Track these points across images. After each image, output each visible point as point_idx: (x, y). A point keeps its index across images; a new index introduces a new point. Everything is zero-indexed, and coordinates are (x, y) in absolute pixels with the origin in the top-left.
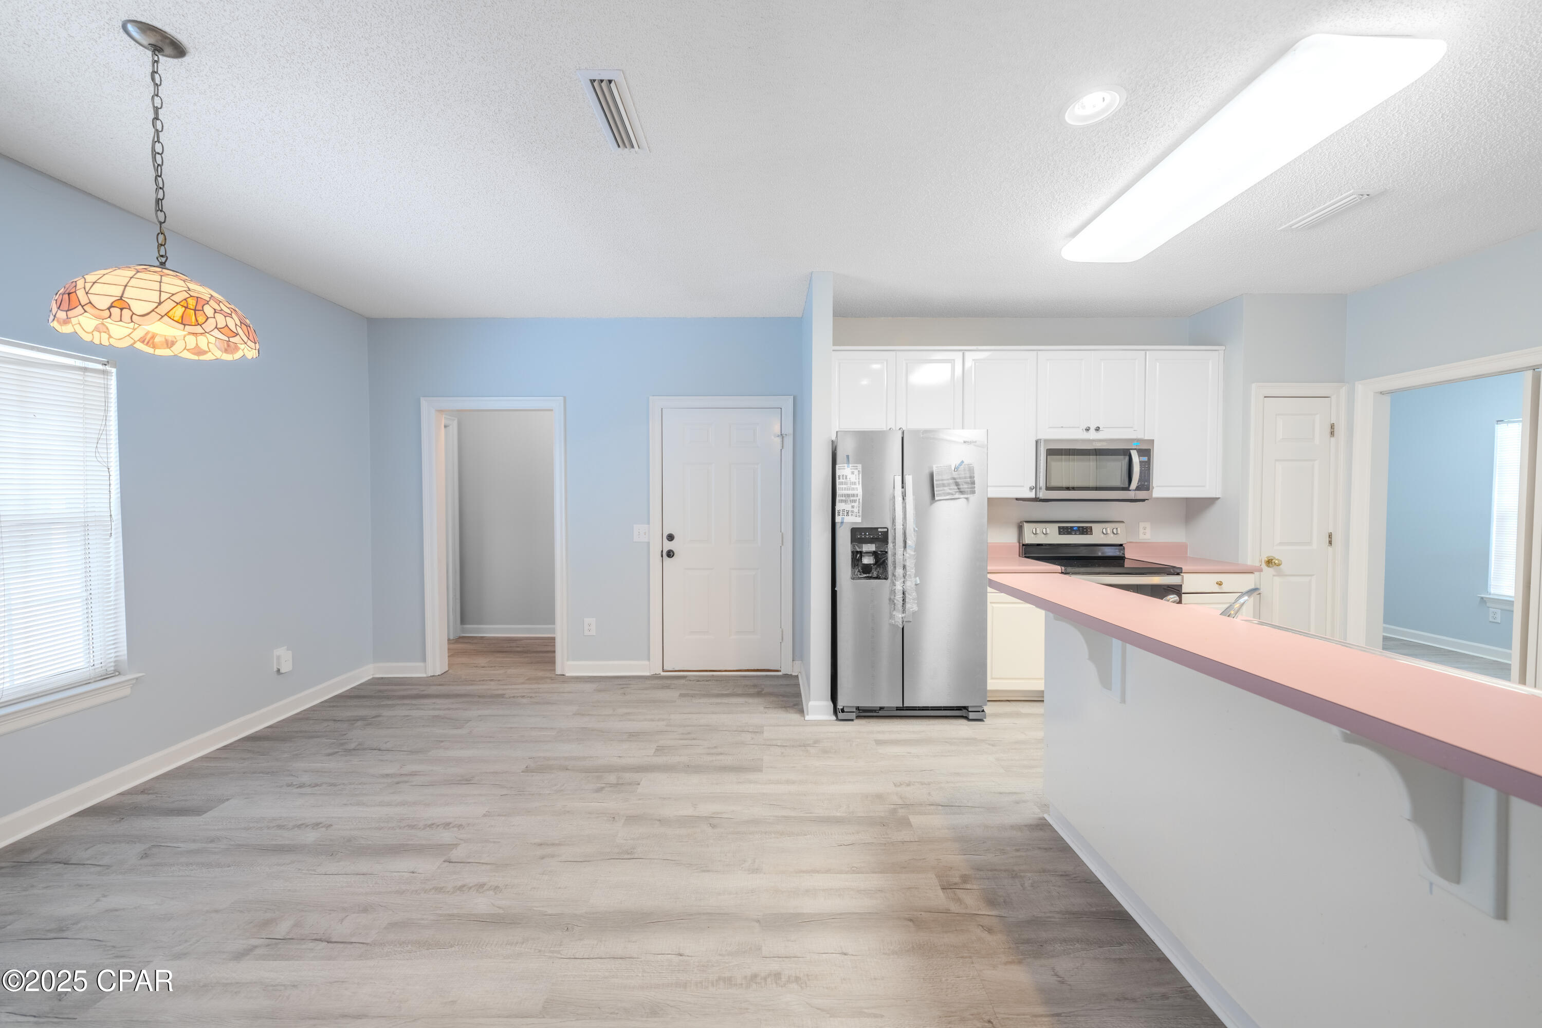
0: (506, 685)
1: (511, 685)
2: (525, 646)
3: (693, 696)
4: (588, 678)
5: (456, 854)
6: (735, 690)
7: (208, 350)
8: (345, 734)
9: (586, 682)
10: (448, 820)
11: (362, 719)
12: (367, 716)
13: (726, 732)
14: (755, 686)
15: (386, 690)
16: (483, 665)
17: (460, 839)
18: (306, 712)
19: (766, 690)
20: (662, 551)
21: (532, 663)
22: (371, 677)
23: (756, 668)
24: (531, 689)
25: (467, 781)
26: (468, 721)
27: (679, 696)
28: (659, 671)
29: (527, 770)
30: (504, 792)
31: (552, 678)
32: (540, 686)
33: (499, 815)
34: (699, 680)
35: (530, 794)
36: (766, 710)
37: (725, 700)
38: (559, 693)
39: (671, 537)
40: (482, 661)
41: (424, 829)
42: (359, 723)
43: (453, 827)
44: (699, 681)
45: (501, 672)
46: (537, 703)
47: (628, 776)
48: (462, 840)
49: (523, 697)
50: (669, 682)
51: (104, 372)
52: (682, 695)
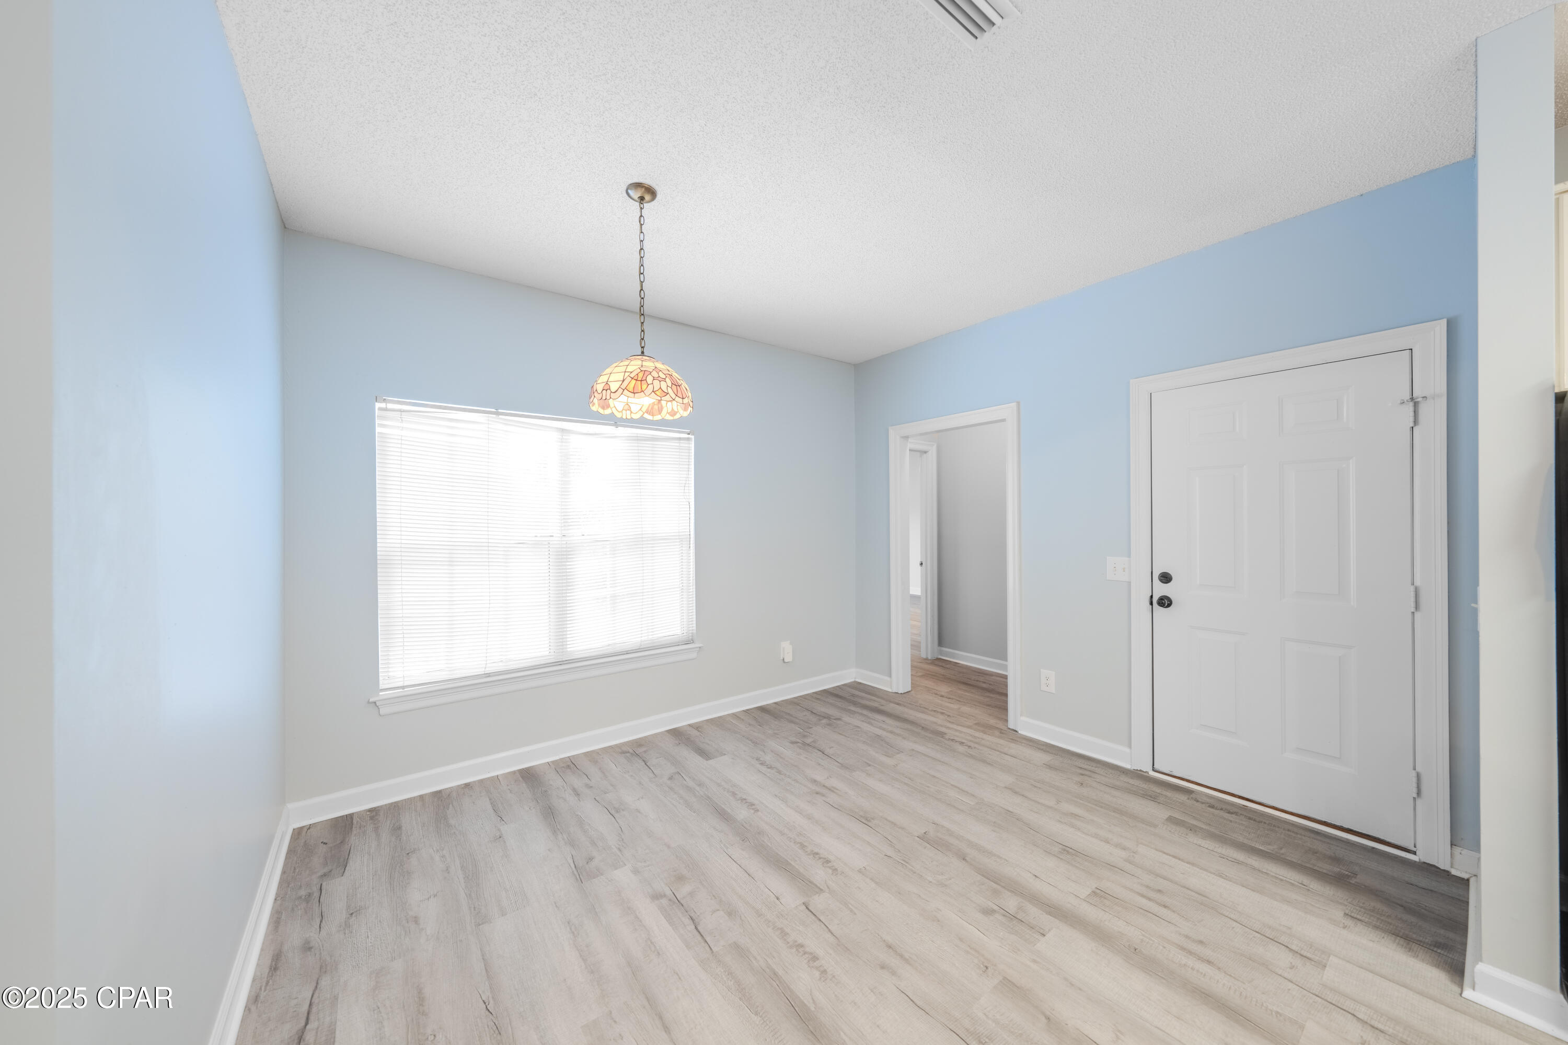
0: (953, 723)
1: (958, 725)
2: (992, 683)
3: (1192, 829)
4: (1043, 745)
5: (818, 902)
6: (1283, 851)
7: (677, 411)
8: (811, 728)
9: (1039, 749)
10: (831, 858)
11: (828, 717)
12: (832, 716)
13: (1235, 924)
14: (1336, 860)
15: (858, 696)
16: (943, 694)
17: (827, 886)
18: (801, 698)
19: (1361, 879)
20: (1152, 597)
21: (989, 705)
22: (853, 680)
23: (1346, 826)
24: (975, 737)
25: (865, 819)
26: (900, 751)
27: (1167, 820)
28: (1146, 767)
29: (924, 837)
30: (890, 852)
31: (1002, 731)
32: (985, 736)
33: (871, 879)
34: (1214, 804)
35: (912, 870)
36: (1349, 922)
37: (1255, 861)
38: (1000, 752)
39: (1166, 578)
40: (944, 689)
41: (809, 855)
42: (824, 721)
43: (830, 868)
44: (1212, 807)
45: (955, 706)
46: (972, 756)
47: (1034, 913)
48: (828, 888)
49: (962, 743)
50: (1158, 790)
51: (688, 439)
52: (1171, 820)
